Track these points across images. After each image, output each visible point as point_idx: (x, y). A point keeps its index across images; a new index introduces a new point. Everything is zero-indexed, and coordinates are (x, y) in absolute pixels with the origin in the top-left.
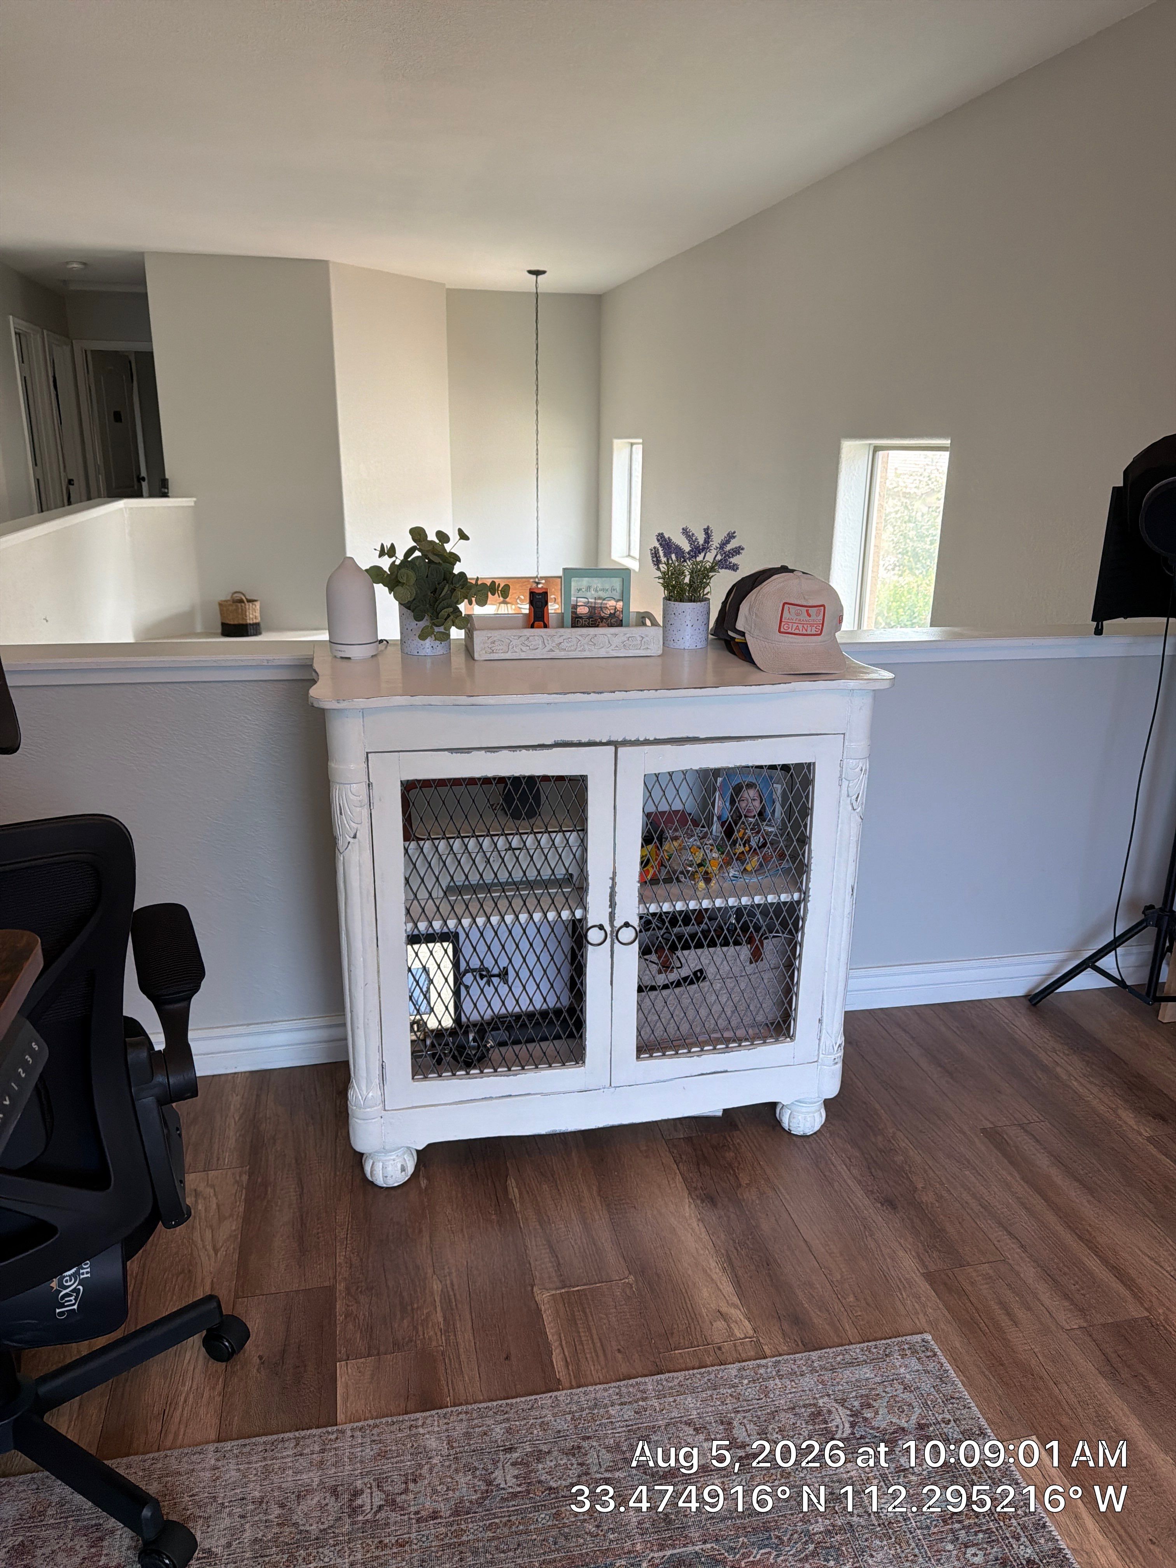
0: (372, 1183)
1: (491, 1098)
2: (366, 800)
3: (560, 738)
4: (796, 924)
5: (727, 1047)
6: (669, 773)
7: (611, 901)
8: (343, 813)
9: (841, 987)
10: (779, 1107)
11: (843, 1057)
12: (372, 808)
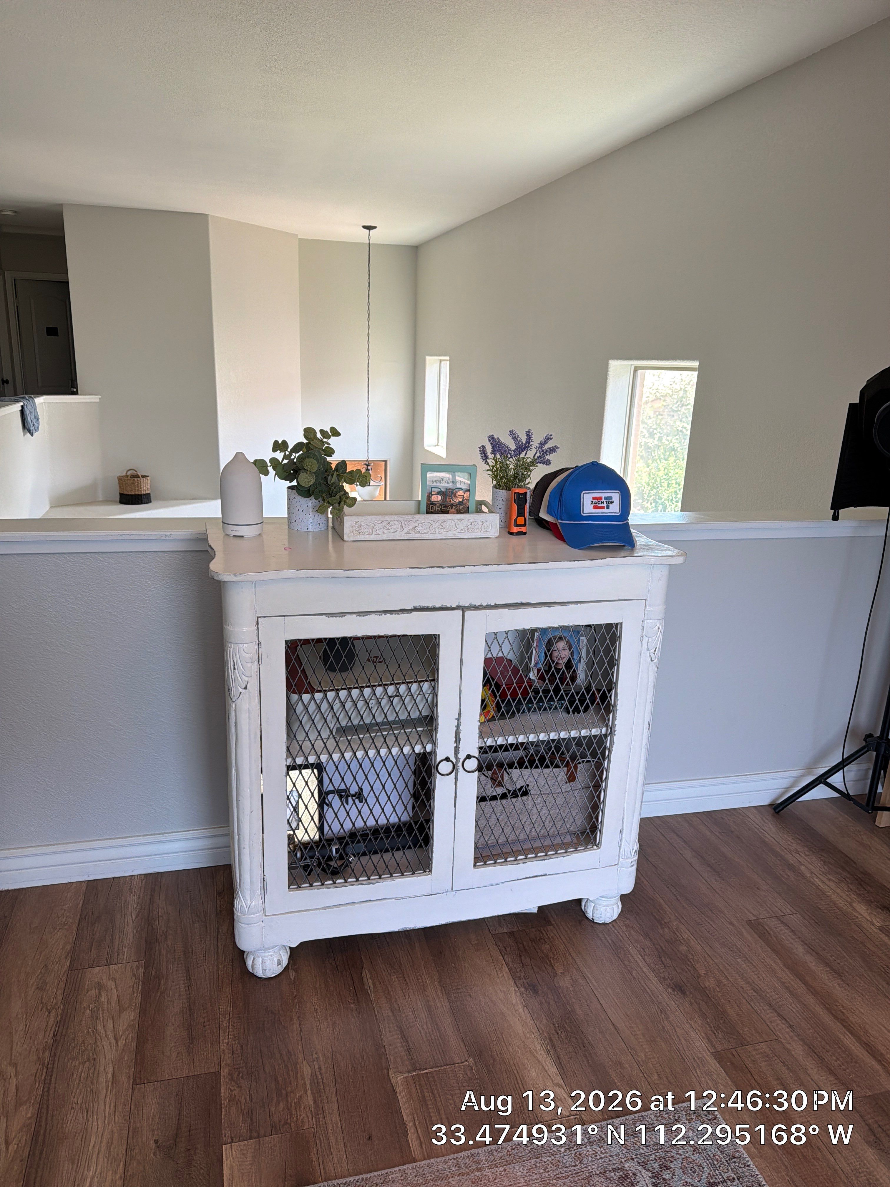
0: (252, 974)
2: (256, 657)
3: (417, 604)
4: (603, 753)
5: (546, 855)
6: (505, 632)
7: (456, 737)
8: (236, 668)
9: (638, 805)
10: (585, 901)
11: (638, 860)
12: (260, 663)
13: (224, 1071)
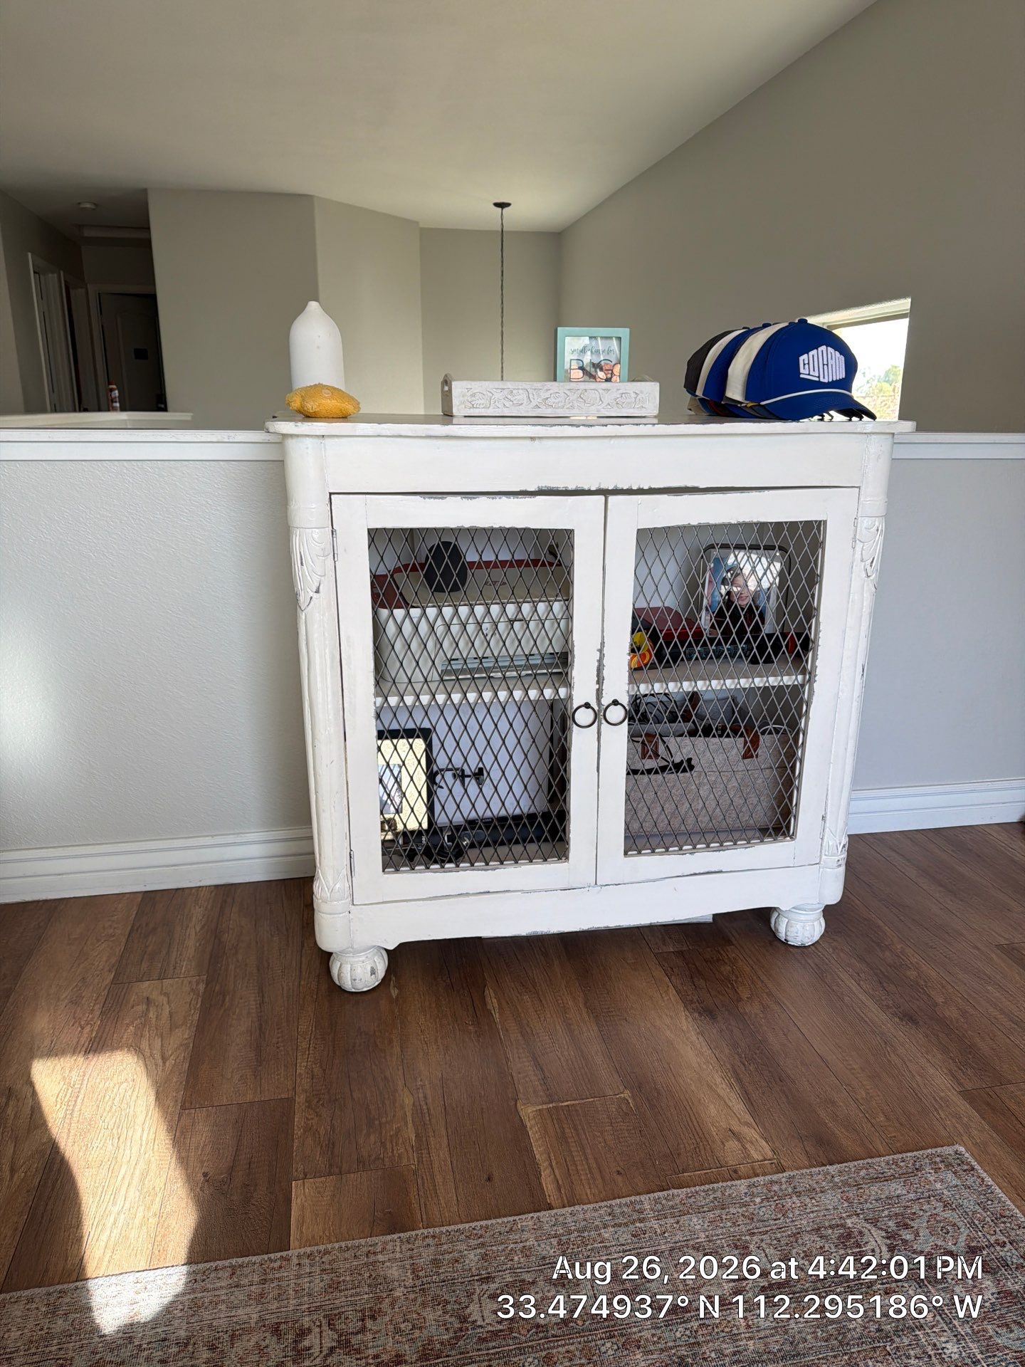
0: (340, 987)
1: (467, 894)
2: (330, 550)
3: (543, 484)
4: (799, 708)
5: (722, 845)
6: (664, 528)
8: (304, 562)
9: (848, 780)
10: (775, 915)
11: (847, 861)
12: (336, 559)
13: (299, 1097)
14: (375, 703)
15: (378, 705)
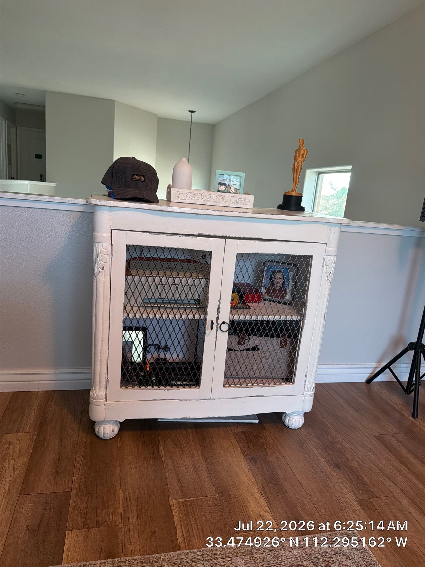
0: (98, 437)
1: (157, 400)
2: (109, 252)
3: (201, 232)
5: (264, 385)
6: (248, 254)
7: (218, 312)
8: (98, 257)
9: (316, 361)
10: (284, 415)
11: (314, 394)
12: (112, 256)
13: (73, 491)
14: (123, 317)
15: (124, 317)
